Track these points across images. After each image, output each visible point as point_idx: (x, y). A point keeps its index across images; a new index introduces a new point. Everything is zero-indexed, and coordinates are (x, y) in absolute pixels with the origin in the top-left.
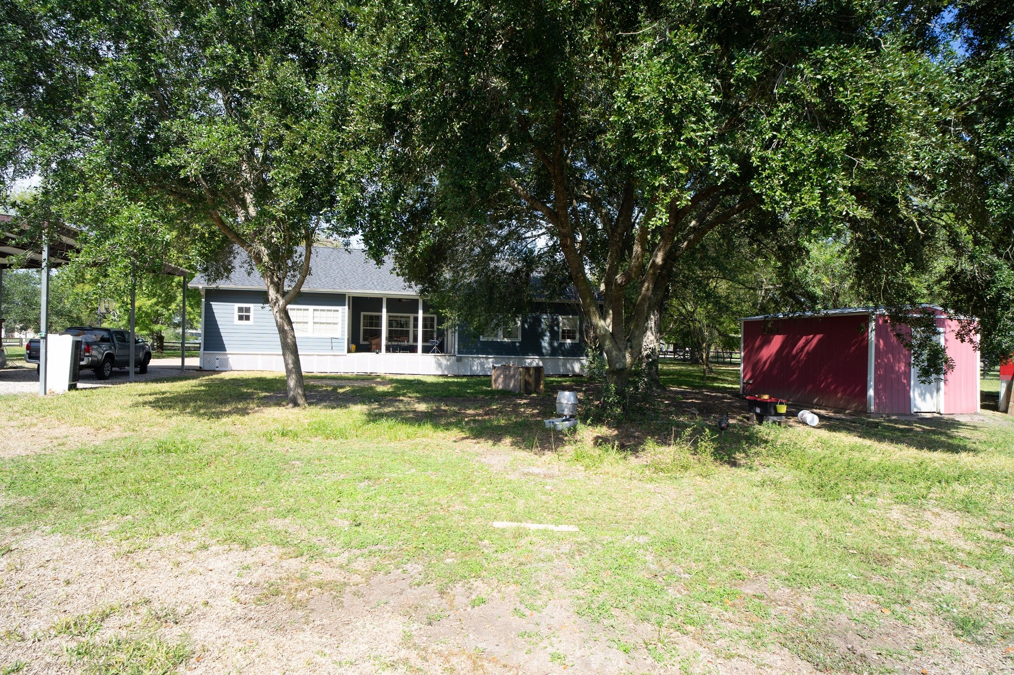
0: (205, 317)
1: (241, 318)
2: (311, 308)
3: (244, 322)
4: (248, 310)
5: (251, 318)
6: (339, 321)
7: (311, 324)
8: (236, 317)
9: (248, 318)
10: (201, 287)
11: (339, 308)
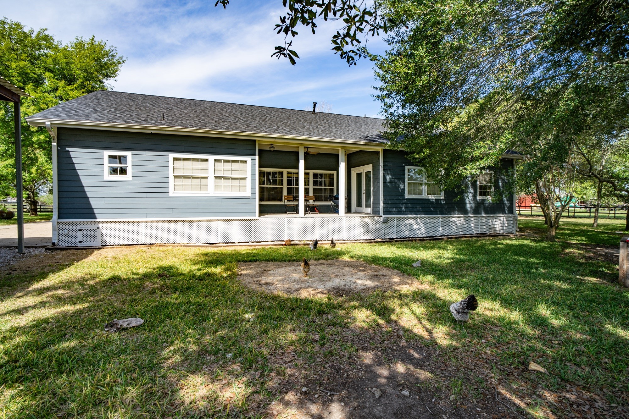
0: (59, 163)
1: (114, 171)
2: (211, 158)
3: (119, 177)
4: (122, 159)
5: (129, 170)
6: (248, 175)
7: (211, 179)
8: (106, 170)
9: (123, 171)
10: (48, 123)
11: (248, 159)
